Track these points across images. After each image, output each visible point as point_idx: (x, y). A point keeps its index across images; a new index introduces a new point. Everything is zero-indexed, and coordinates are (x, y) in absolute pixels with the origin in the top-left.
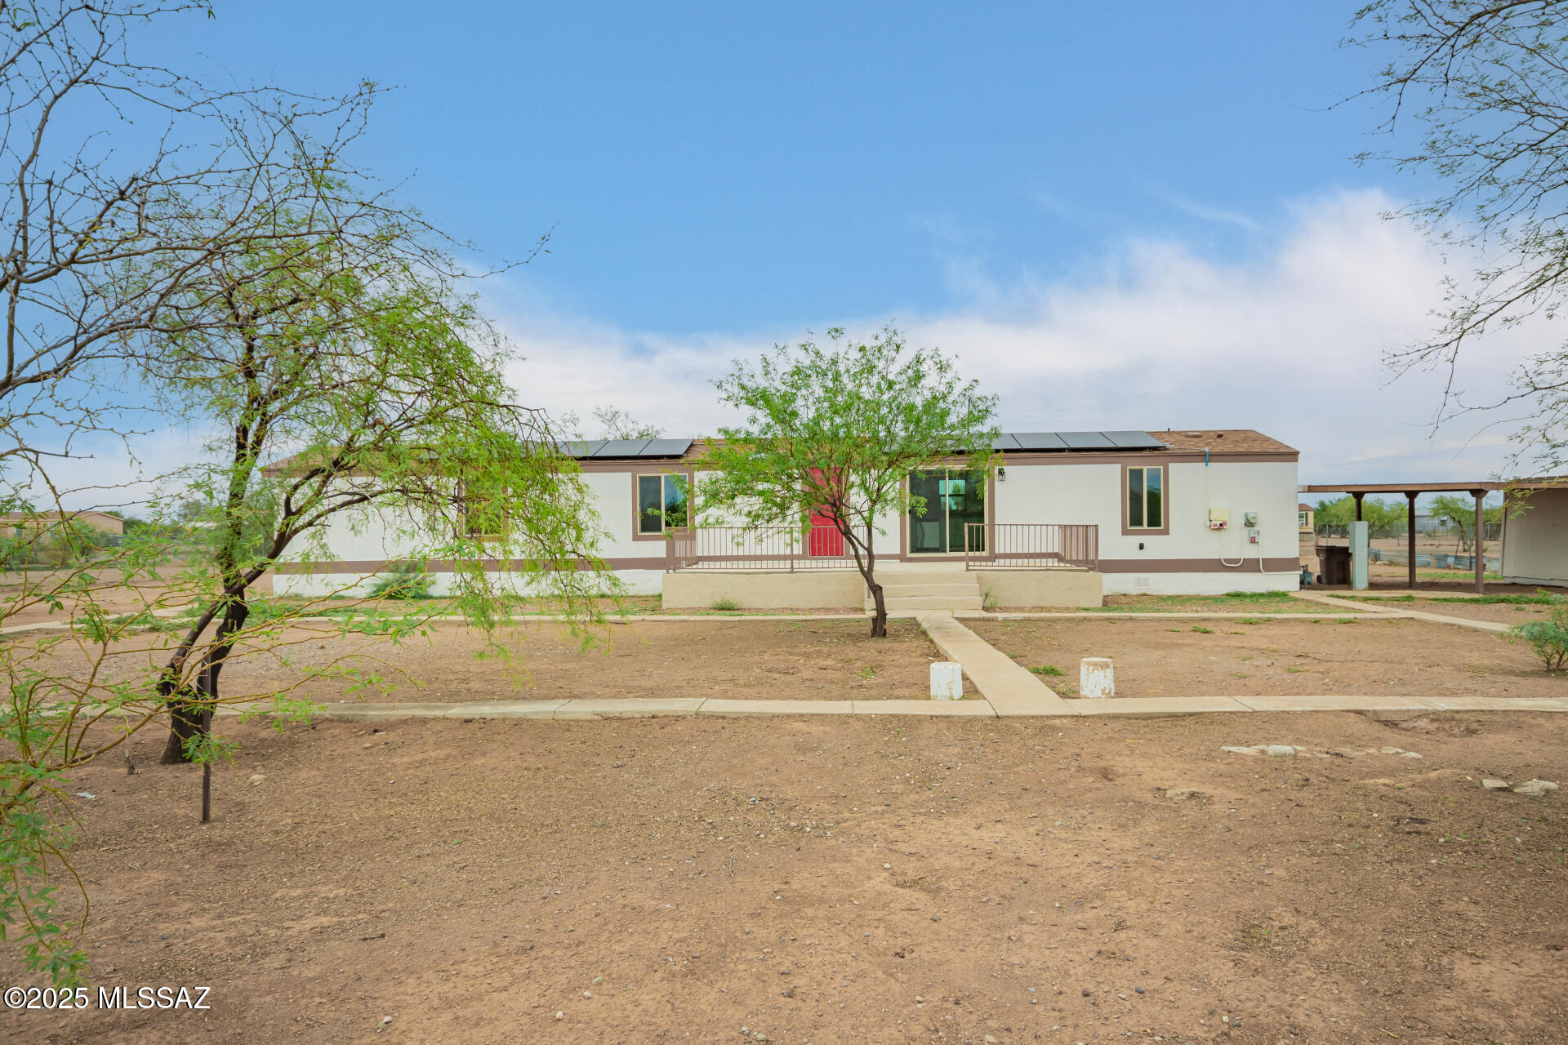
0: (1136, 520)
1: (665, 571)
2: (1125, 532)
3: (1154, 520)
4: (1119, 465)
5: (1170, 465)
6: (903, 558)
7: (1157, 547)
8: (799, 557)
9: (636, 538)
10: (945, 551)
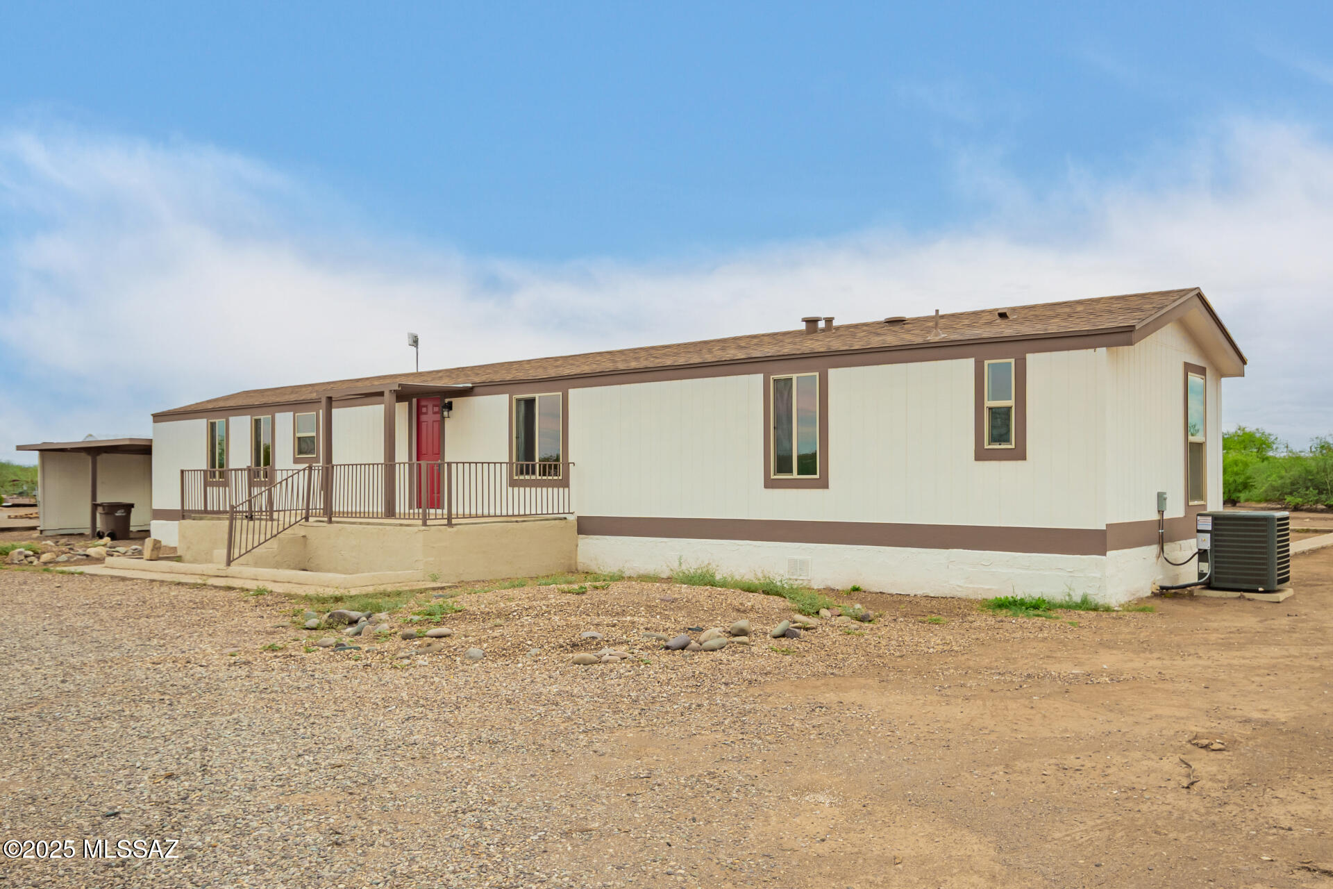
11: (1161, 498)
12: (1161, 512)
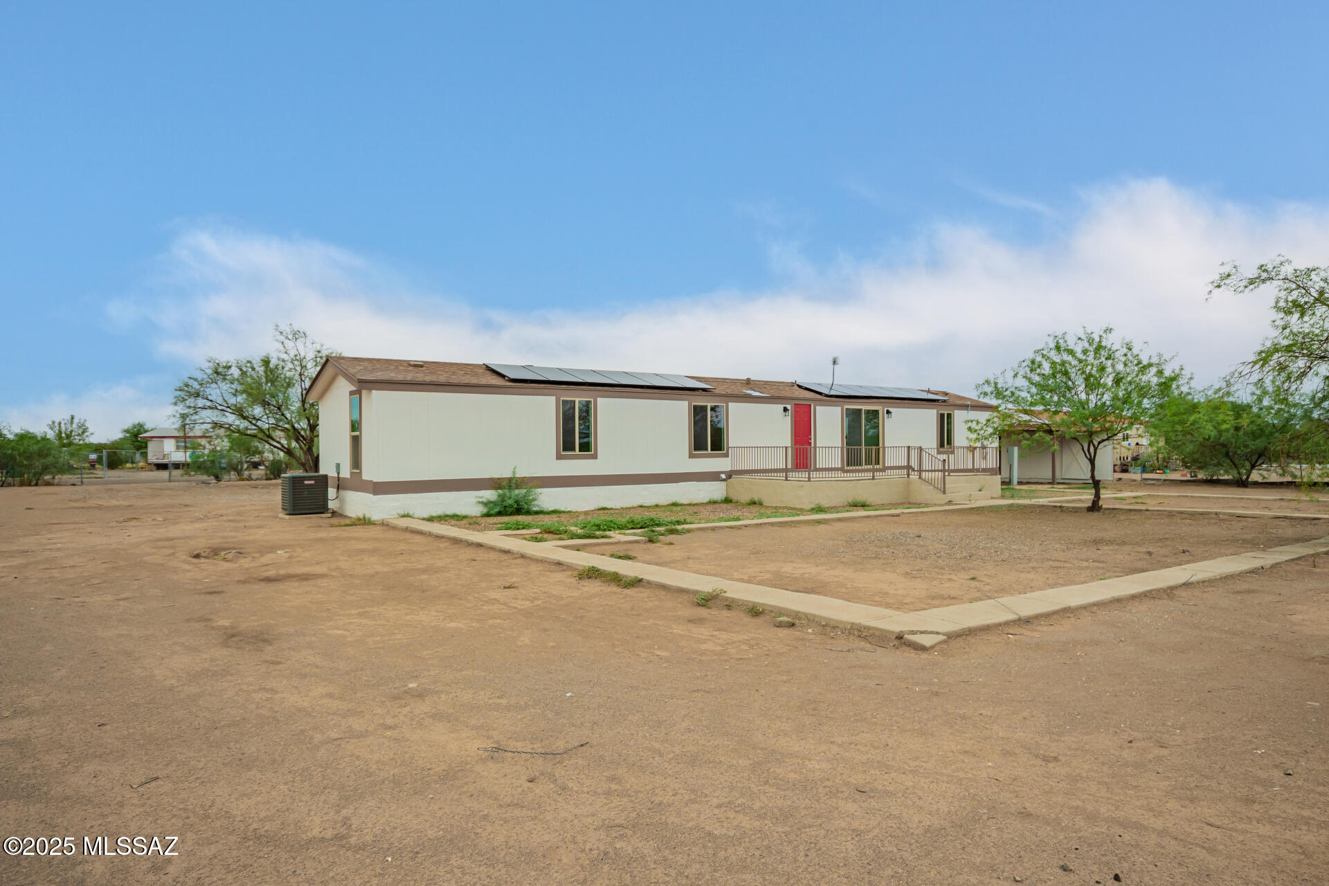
2: (938, 452)
6: (842, 470)
8: (791, 470)
9: (691, 456)
10: (861, 465)
11: (338, 466)
12: (338, 473)
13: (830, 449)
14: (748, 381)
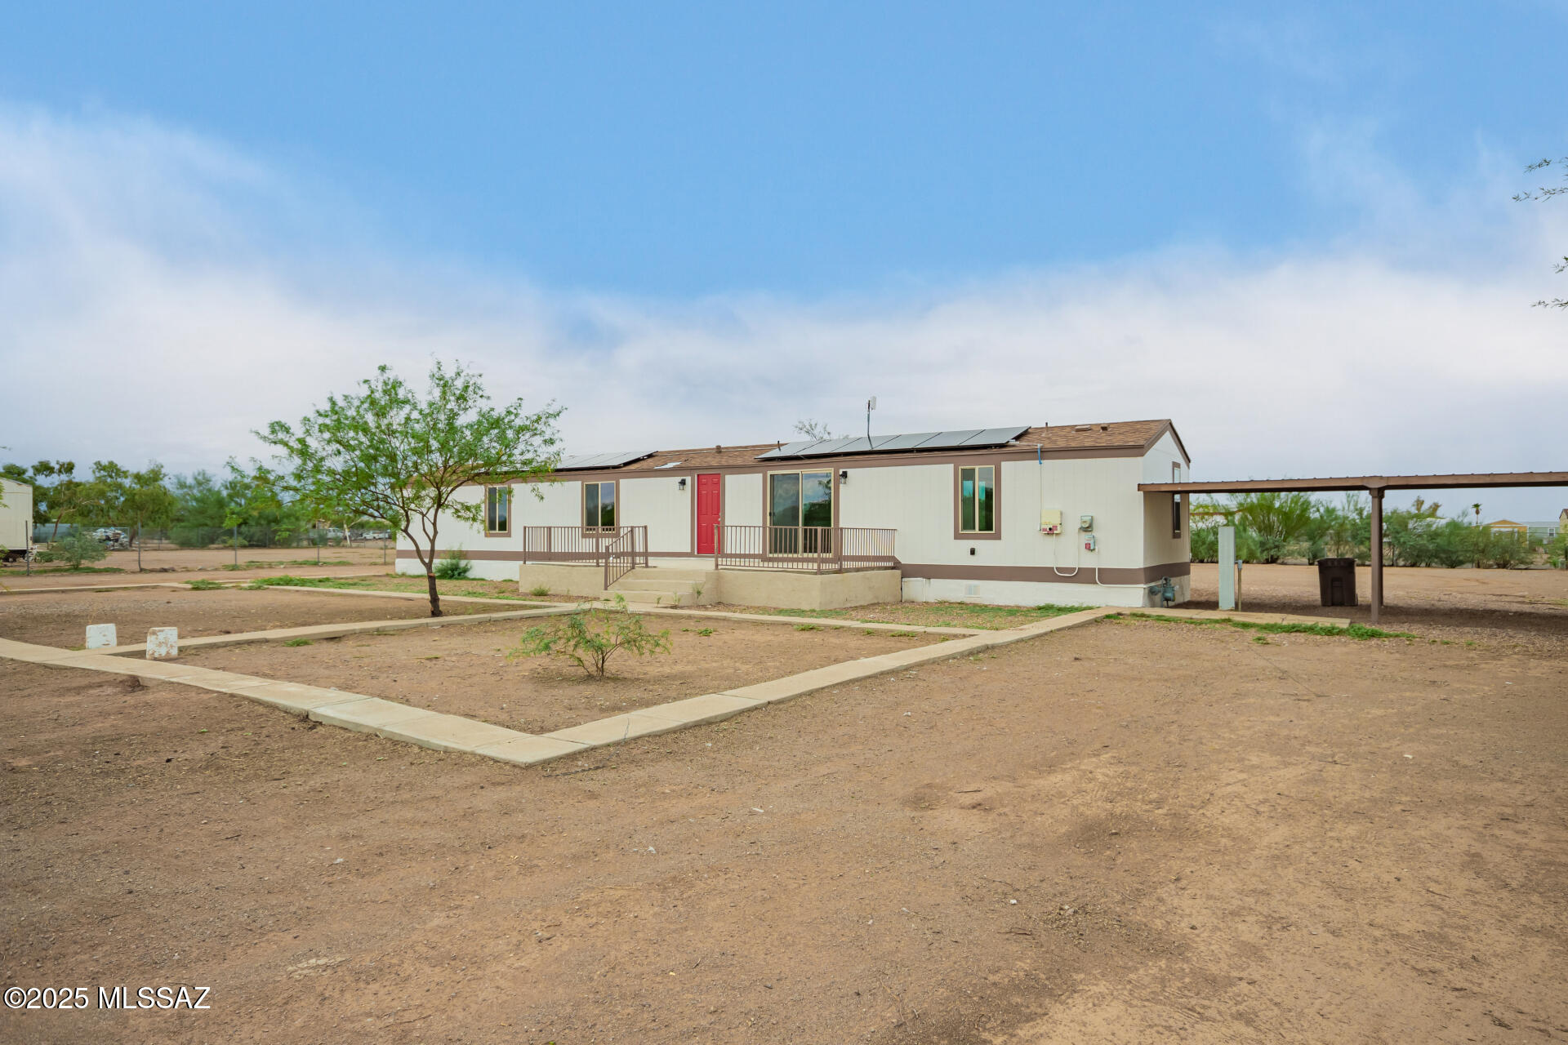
0: (968, 523)
1: (522, 562)
2: (957, 536)
3: (987, 525)
4: (952, 465)
5: (1003, 463)
6: (764, 558)
7: (989, 553)
10: (796, 552)
13: (743, 529)
14: (719, 450)
